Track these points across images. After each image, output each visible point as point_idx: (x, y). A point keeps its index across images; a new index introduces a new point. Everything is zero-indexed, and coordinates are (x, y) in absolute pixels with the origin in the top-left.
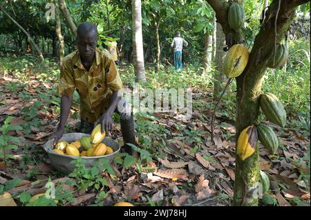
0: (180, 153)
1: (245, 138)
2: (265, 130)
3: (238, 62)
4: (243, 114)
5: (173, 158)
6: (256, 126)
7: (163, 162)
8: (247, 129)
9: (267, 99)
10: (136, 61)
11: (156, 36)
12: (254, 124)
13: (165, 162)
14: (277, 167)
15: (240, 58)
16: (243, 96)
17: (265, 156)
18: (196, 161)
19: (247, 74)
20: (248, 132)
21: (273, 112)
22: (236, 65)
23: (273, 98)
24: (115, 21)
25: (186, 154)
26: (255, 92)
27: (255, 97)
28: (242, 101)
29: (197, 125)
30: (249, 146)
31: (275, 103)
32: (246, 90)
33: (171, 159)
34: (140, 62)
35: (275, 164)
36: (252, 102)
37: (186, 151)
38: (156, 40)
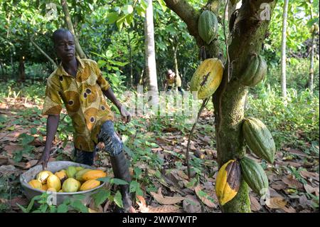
0: (179, 186)
1: (223, 176)
2: (249, 166)
3: (205, 80)
4: (224, 144)
5: (168, 192)
6: (239, 160)
7: (155, 196)
8: (226, 165)
9: (250, 125)
10: (149, 85)
11: (174, 61)
12: (236, 157)
13: (158, 197)
14: (294, 205)
15: (208, 75)
16: (221, 122)
17: (281, 190)
18: (195, 196)
19: (222, 94)
20: (227, 169)
21: (257, 142)
22: (203, 83)
23: (258, 124)
24: (136, 48)
25: (184, 187)
26: (234, 117)
27: (235, 123)
28: (220, 128)
29: (205, 153)
30: (229, 188)
31: (259, 131)
32: (224, 114)
33: (166, 192)
34: (153, 86)
35: (293, 200)
36: (232, 130)
37: (186, 183)
38: (175, 64)
